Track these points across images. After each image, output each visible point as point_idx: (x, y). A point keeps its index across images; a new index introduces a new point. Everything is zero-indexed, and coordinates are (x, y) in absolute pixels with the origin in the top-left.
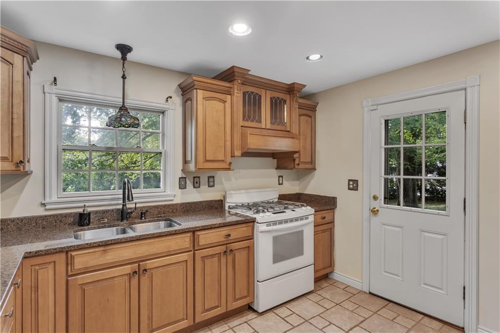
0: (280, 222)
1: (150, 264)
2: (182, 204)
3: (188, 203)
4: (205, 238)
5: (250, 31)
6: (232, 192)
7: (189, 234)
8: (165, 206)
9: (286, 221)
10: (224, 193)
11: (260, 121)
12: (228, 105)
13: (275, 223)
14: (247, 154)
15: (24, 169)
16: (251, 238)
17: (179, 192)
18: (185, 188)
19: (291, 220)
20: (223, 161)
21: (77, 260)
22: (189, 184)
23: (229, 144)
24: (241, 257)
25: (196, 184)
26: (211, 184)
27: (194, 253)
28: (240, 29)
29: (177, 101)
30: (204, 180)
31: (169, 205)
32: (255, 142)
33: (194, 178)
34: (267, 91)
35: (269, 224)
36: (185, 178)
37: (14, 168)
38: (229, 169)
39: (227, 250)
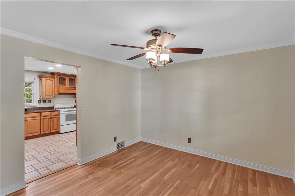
0: (68, 111)
2: (39, 108)
3: (41, 107)
4: (43, 114)
6: (57, 104)
7: (39, 113)
8: (33, 108)
9: (70, 111)
10: (54, 105)
11: (65, 85)
12: (54, 82)
13: (66, 111)
14: (59, 94)
16: (59, 115)
17: (38, 104)
18: (40, 103)
19: (72, 111)
20: (52, 96)
22: (42, 102)
23: (54, 91)
24: (55, 120)
25: (44, 102)
26: (50, 102)
27: (40, 118)
29: (38, 80)
30: (47, 101)
31: (35, 108)
32: (61, 91)
33: (44, 100)
34: (68, 77)
35: (64, 111)
36: (40, 101)
38: (54, 98)
39: (51, 117)
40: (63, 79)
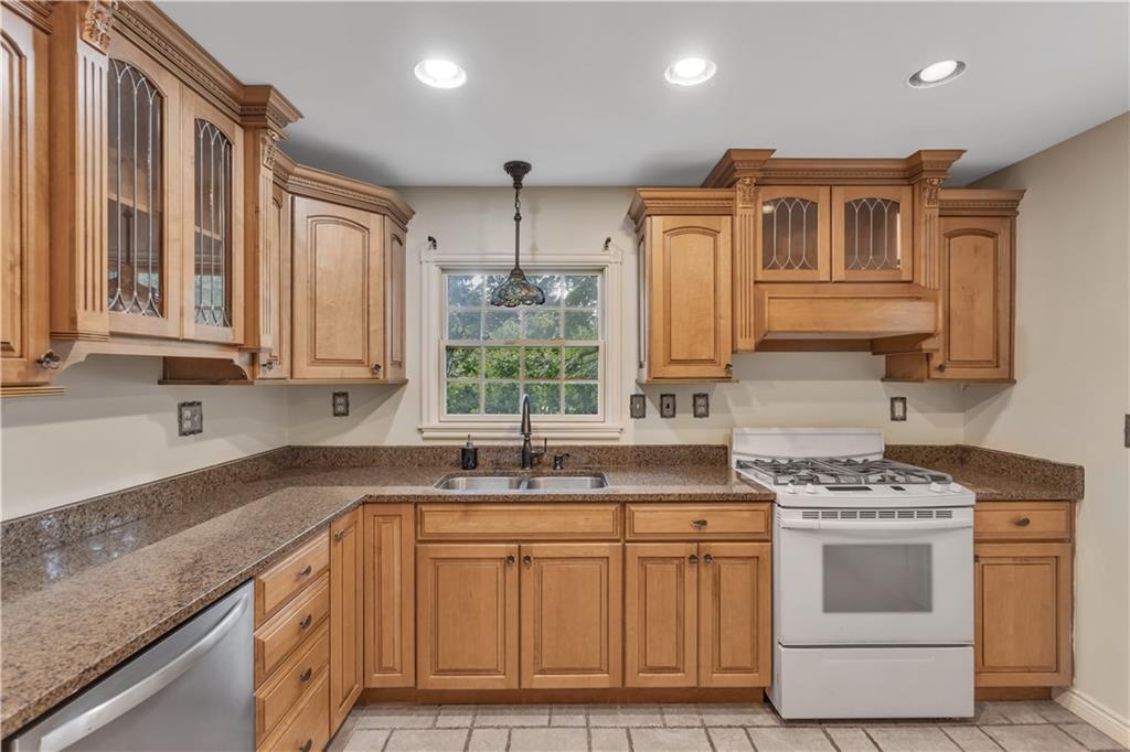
0: (849, 513)
1: (538, 549)
2: (637, 448)
3: (649, 447)
4: (646, 519)
5: (713, 71)
6: (747, 430)
7: (613, 508)
8: (601, 449)
9: (868, 513)
10: (728, 431)
11: (812, 263)
12: (724, 239)
13: (830, 513)
14: (766, 345)
15: (385, 376)
16: (766, 537)
17: (630, 423)
18: (644, 416)
19: (887, 513)
20: (712, 361)
21: (428, 519)
22: (652, 409)
23: (725, 323)
24: (736, 579)
25: (668, 408)
26: (701, 410)
27: (624, 548)
28: (690, 70)
29: (624, 243)
30: (684, 401)
31: (610, 448)
32: (785, 316)
33: (662, 396)
34: (835, 189)
35: (810, 512)
36: (643, 396)
37: (369, 375)
38: (727, 379)
39: (700, 555)
40: (797, 209)
